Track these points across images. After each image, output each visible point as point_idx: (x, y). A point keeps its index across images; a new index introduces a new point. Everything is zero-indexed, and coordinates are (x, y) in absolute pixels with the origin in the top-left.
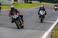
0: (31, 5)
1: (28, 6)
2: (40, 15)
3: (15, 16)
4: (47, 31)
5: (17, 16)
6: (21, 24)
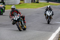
1: (34, 6)
2: (47, 16)
3: (16, 18)
4: (54, 32)
5: (18, 17)
6: (23, 26)
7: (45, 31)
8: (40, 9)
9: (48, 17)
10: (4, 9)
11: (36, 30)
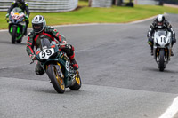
1: (121, 15)
2: (155, 47)
5: (52, 50)
6: (70, 79)
7: (153, 90)
8: (139, 26)
9: (160, 49)
10: (24, 24)
11: (124, 88)
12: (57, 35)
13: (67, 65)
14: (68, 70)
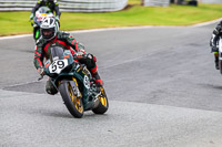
0: (195, 14)
3: (57, 65)
6: (91, 99)
12: (73, 43)
13: (86, 80)
14: (87, 87)
